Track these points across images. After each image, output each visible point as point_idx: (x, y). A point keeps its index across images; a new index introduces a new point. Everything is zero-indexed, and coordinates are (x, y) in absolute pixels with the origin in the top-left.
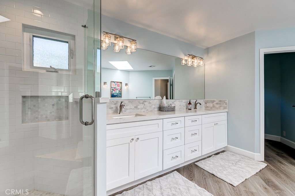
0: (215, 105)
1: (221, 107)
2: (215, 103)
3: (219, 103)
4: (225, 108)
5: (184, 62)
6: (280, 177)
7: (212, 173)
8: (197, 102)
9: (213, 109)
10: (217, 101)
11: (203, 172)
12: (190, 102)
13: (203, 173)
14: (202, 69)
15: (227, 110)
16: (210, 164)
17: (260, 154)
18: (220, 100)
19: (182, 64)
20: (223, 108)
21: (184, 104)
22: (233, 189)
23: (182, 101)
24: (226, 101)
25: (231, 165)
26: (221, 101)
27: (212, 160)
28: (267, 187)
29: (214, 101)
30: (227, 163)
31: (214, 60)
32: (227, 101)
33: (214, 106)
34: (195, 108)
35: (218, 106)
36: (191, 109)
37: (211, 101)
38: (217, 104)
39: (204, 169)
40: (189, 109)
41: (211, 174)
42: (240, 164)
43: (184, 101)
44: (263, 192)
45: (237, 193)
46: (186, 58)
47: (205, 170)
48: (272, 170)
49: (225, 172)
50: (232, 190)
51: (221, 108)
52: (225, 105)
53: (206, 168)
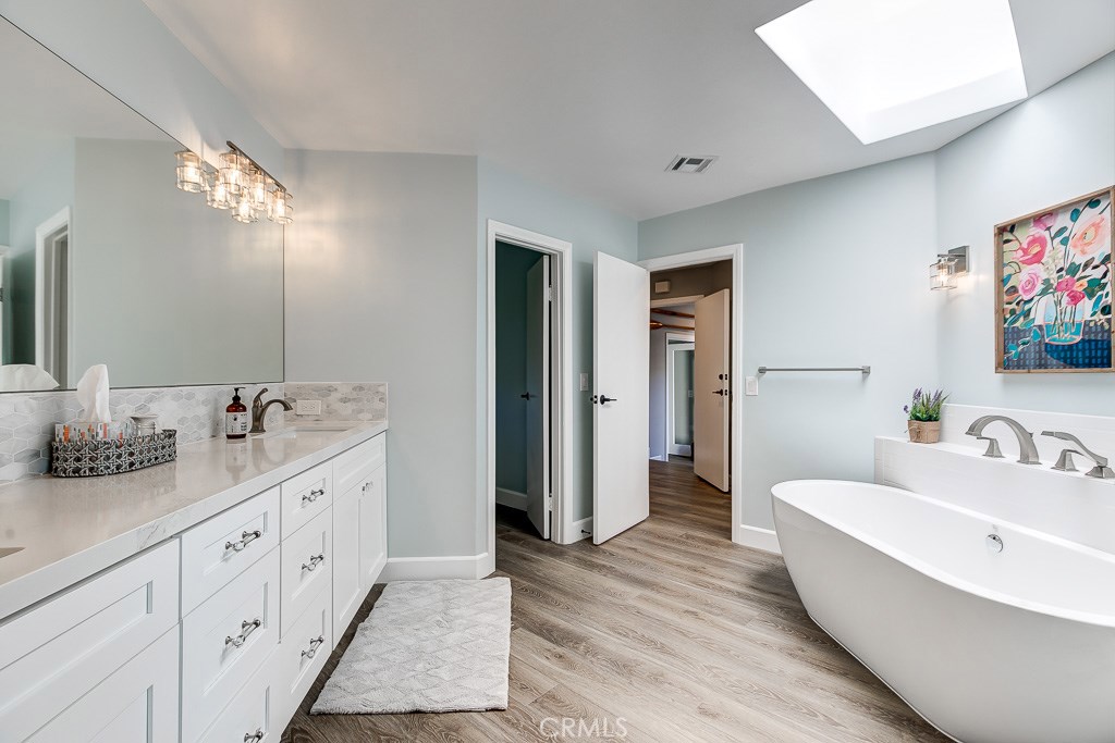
0: (338, 406)
1: (361, 411)
2: (335, 396)
3: (354, 395)
4: (377, 416)
5: (191, 173)
6: (557, 604)
7: (409, 708)
8: (265, 399)
9: (326, 424)
10: (344, 389)
11: (370, 729)
12: (236, 399)
13: (376, 733)
14: (268, 239)
15: (385, 424)
16: (374, 673)
17: (486, 554)
18: (357, 383)
19: (183, 182)
20: (370, 416)
21: (203, 411)
22: (508, 721)
23: (190, 397)
24: (381, 389)
25: (436, 632)
26: (361, 388)
27: (367, 650)
28: (559, 650)
29: (330, 390)
30: (423, 634)
31: (330, 212)
32: (384, 389)
33: (330, 412)
34: (258, 427)
35: (348, 409)
36: (243, 436)
37: (317, 389)
38: (344, 400)
39: (369, 710)
40: (229, 437)
41: (405, 713)
42: (457, 612)
43: (201, 393)
44: (564, 672)
45: (528, 729)
46: (214, 159)
47: (375, 711)
48: (526, 590)
49: (444, 674)
50: (510, 730)
51: (361, 416)
52: (378, 405)
53: (377, 701)
